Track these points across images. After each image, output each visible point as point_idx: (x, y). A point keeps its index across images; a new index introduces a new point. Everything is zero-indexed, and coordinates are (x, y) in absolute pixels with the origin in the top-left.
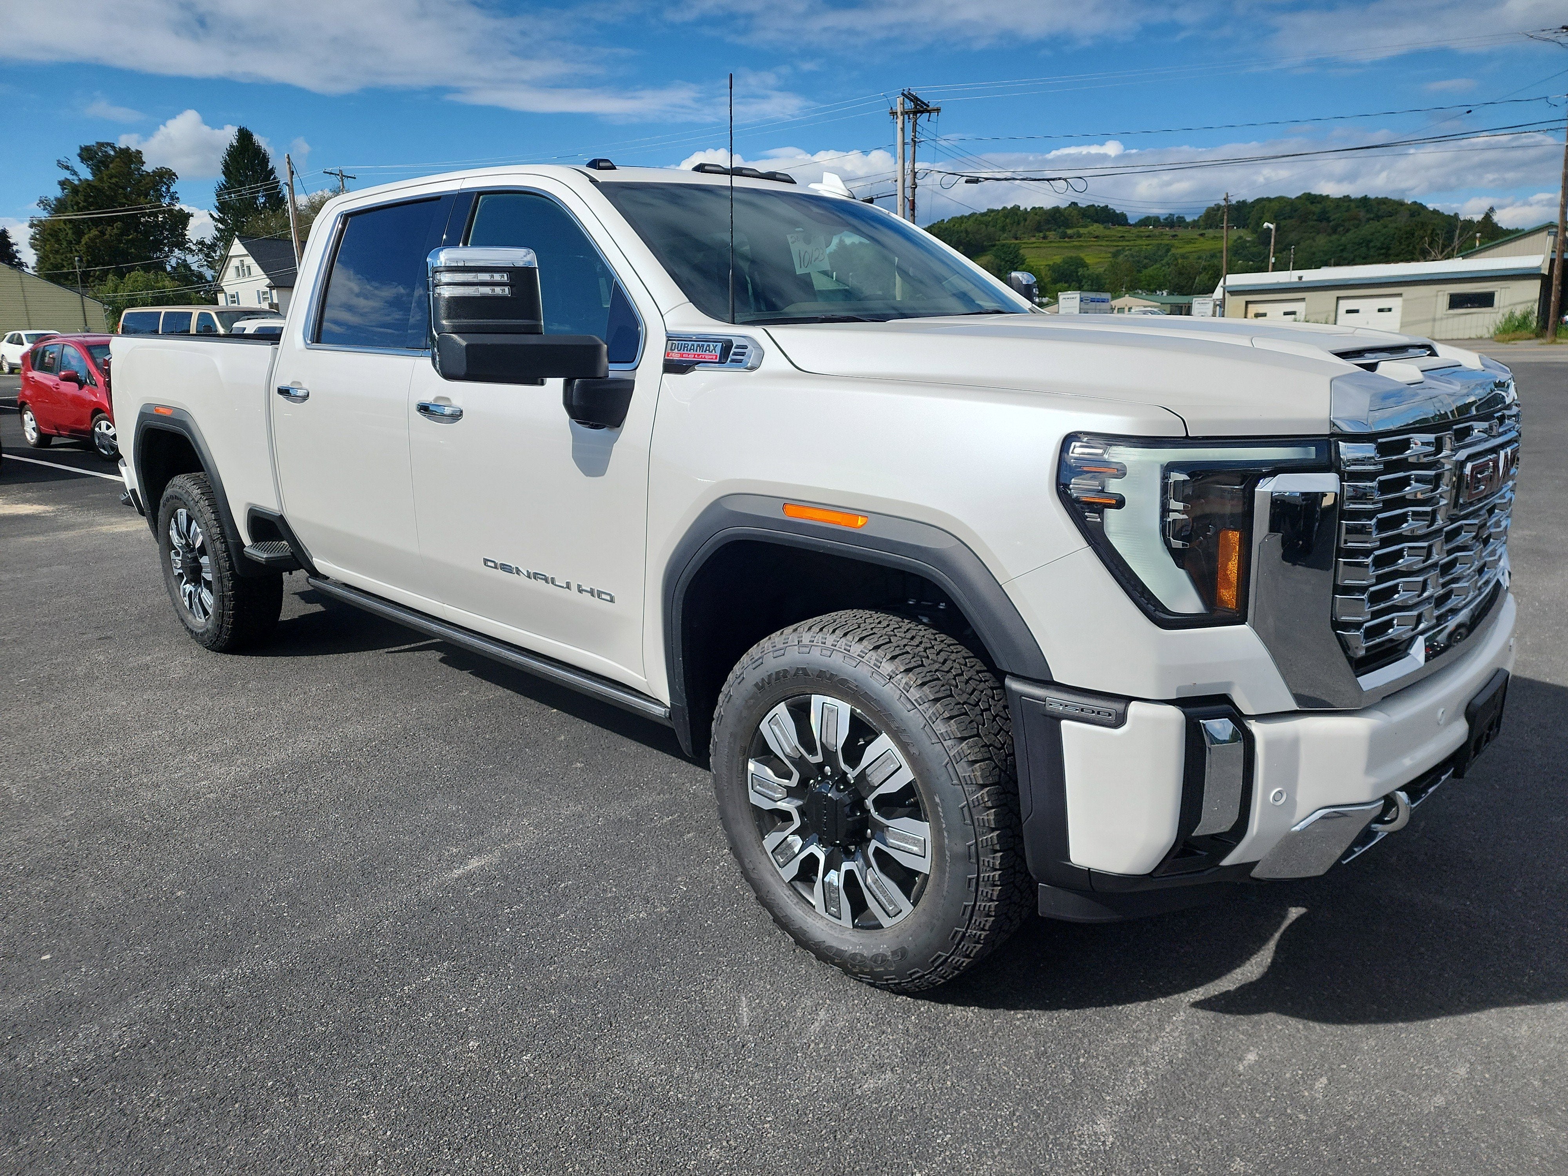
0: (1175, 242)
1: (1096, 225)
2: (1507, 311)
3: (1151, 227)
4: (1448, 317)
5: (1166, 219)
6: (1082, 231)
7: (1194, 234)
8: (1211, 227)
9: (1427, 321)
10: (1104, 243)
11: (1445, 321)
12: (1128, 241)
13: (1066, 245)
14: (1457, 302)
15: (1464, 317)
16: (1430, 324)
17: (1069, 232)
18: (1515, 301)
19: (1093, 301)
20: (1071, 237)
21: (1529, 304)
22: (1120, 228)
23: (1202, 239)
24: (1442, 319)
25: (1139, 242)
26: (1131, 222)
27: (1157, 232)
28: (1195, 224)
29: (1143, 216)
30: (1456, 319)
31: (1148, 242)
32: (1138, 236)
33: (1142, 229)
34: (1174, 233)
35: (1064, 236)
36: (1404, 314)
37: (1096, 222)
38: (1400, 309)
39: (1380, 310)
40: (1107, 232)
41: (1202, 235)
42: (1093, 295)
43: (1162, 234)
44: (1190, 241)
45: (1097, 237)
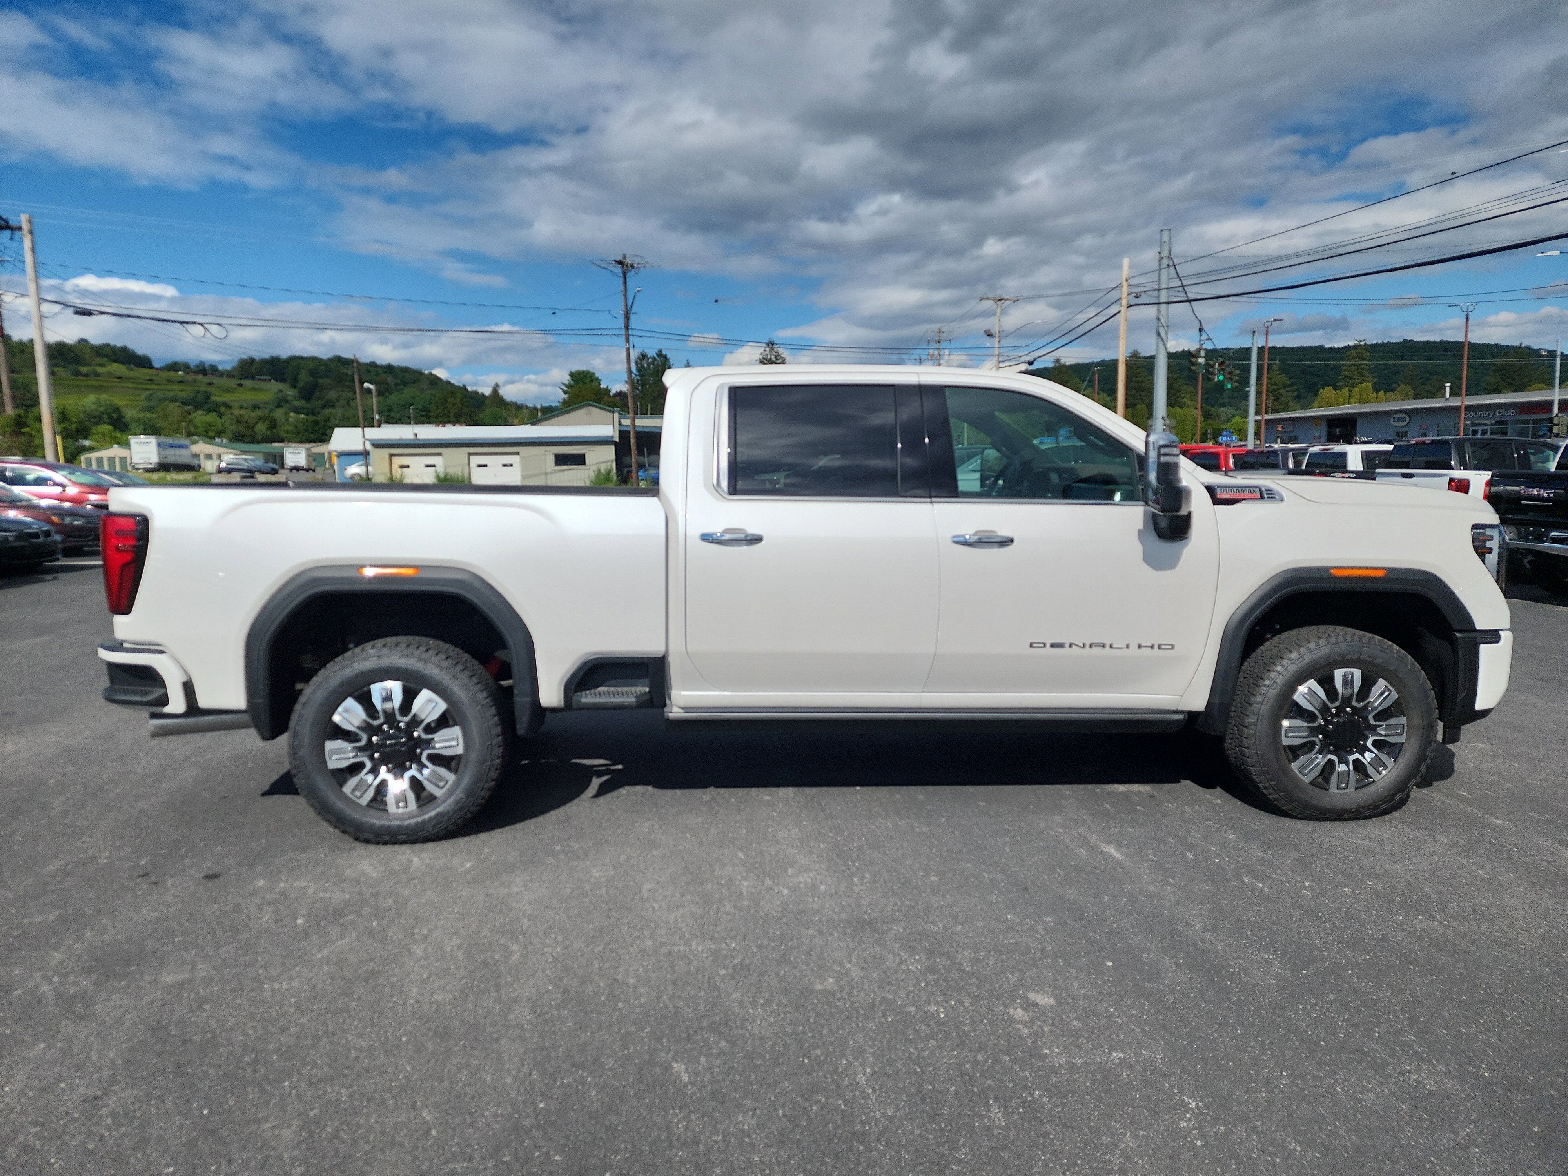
0: (210, 389)
1: (115, 365)
2: (595, 468)
3: (180, 373)
4: (555, 472)
5: (197, 366)
6: (100, 370)
7: (232, 383)
8: (247, 378)
9: (540, 474)
10: (130, 385)
11: (553, 475)
12: (159, 384)
13: (83, 383)
14: (561, 460)
15: (566, 472)
16: (544, 477)
17: (84, 369)
18: (600, 460)
19: (172, 446)
20: (86, 375)
21: (609, 464)
22: (145, 371)
23: (240, 389)
24: (551, 473)
25: (171, 387)
26: (156, 365)
27: (190, 377)
28: (229, 374)
29: (170, 362)
30: (562, 474)
31: (181, 388)
32: (169, 381)
33: (172, 373)
34: (210, 381)
35: (78, 374)
36: (523, 468)
37: (115, 361)
38: (519, 465)
39: (505, 466)
40: (131, 374)
41: (240, 385)
42: (169, 440)
43: (195, 381)
44: (228, 390)
45: (119, 378)
